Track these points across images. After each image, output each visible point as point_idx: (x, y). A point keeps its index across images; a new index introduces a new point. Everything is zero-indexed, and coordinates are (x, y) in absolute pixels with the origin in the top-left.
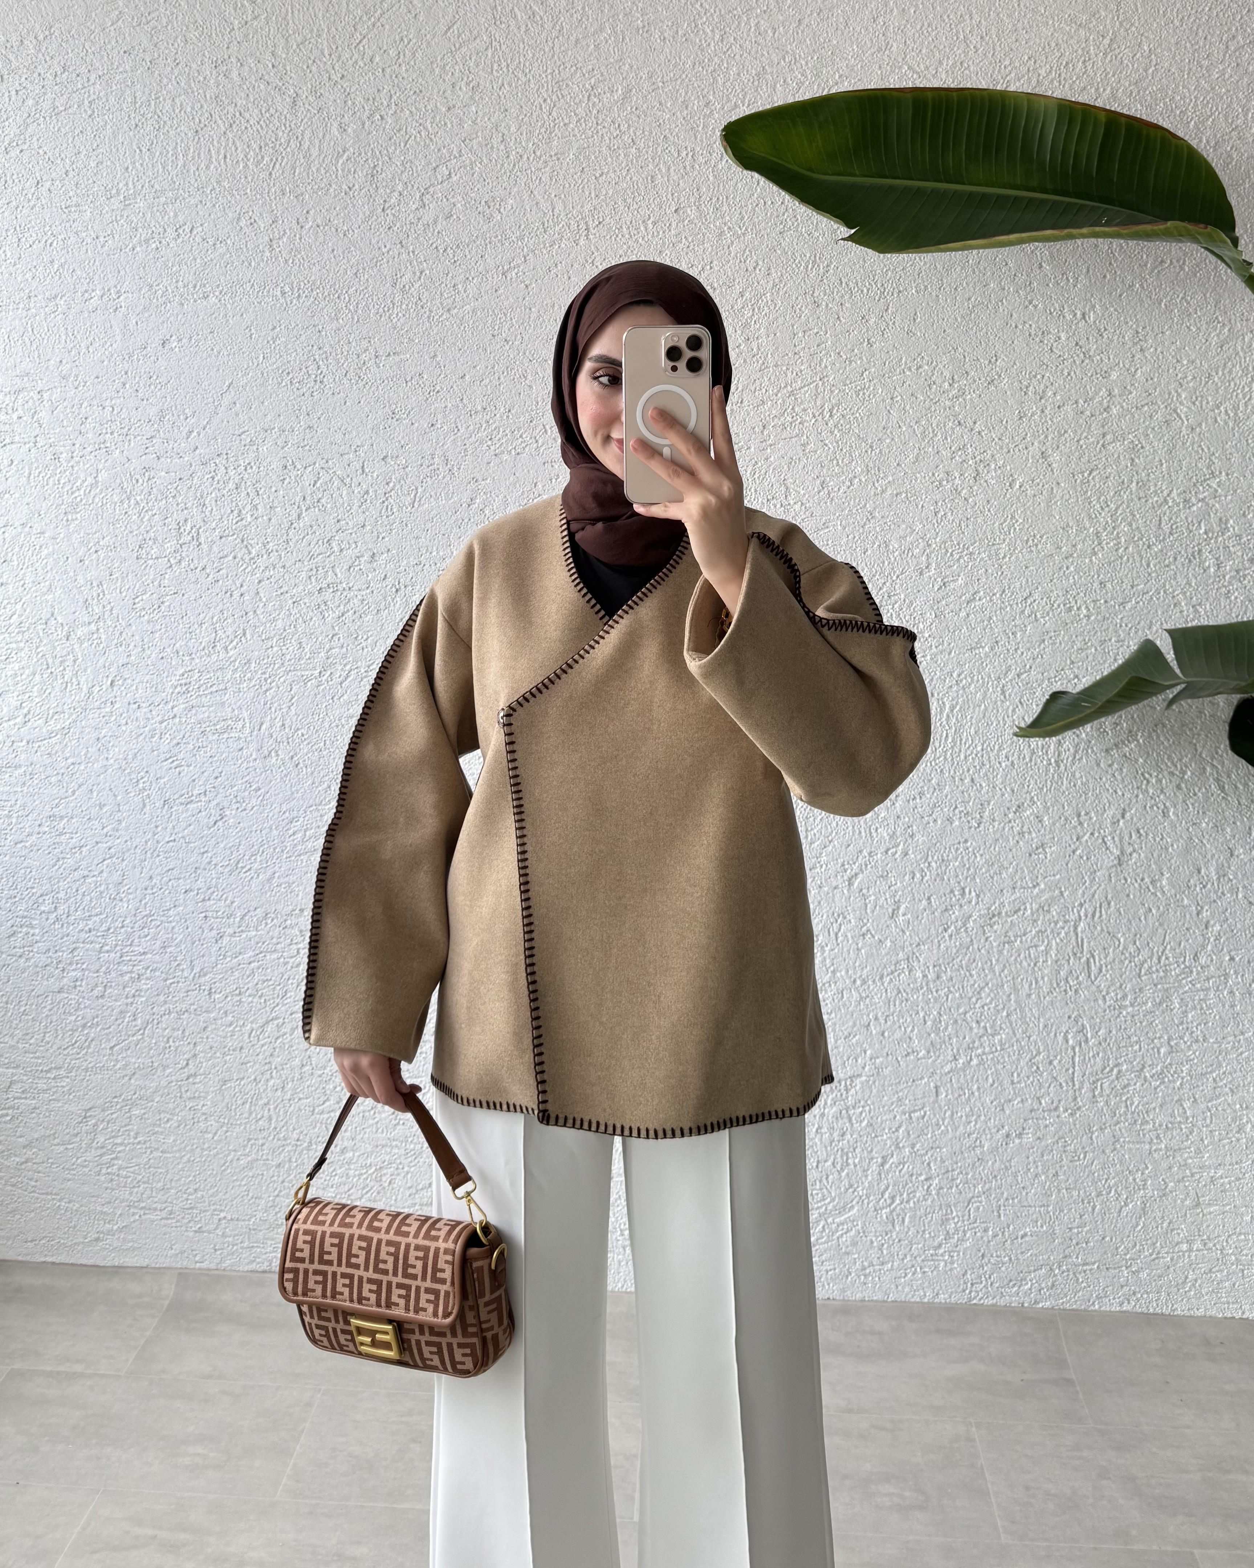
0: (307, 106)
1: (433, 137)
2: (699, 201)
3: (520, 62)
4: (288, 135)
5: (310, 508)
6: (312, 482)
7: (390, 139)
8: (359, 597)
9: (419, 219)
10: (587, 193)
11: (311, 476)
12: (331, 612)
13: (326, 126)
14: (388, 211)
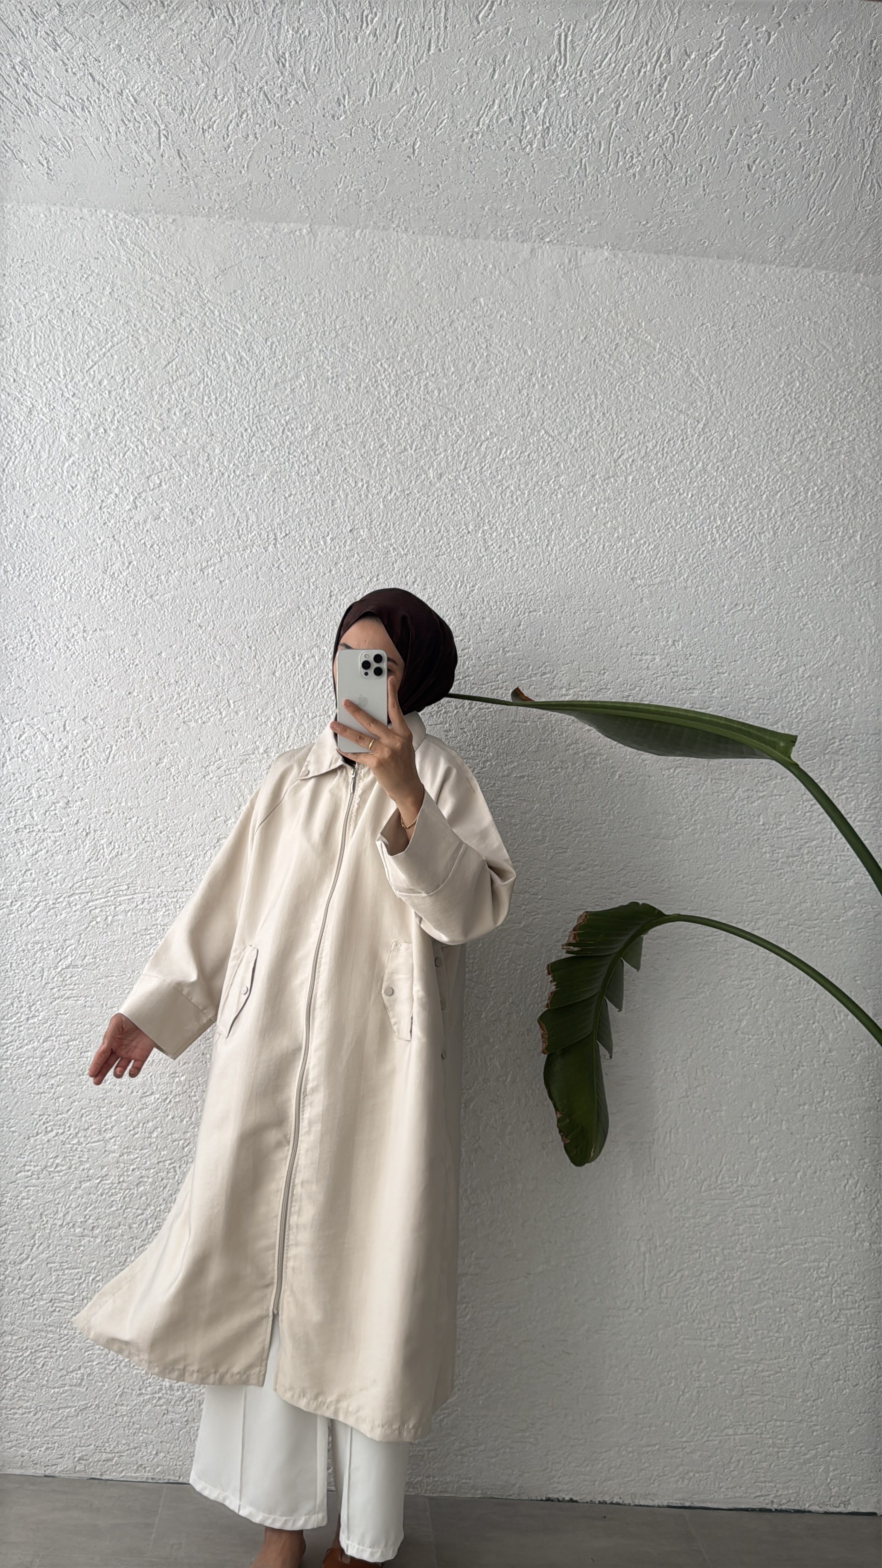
0: (41, 416)
1: (148, 451)
2: (370, 525)
3: (227, 397)
4: (23, 438)
5: (13, 758)
6: (18, 736)
7: (111, 450)
8: (53, 838)
9: (131, 518)
10: (277, 510)
11: (17, 731)
12: (25, 850)
13: (56, 434)
14: (105, 509)
